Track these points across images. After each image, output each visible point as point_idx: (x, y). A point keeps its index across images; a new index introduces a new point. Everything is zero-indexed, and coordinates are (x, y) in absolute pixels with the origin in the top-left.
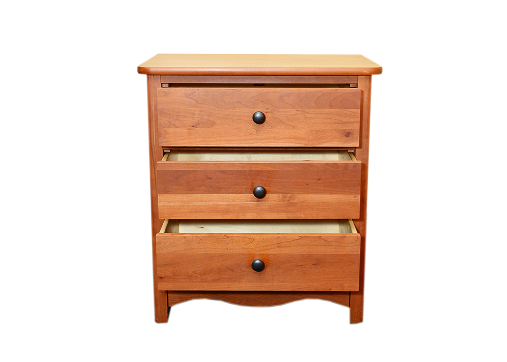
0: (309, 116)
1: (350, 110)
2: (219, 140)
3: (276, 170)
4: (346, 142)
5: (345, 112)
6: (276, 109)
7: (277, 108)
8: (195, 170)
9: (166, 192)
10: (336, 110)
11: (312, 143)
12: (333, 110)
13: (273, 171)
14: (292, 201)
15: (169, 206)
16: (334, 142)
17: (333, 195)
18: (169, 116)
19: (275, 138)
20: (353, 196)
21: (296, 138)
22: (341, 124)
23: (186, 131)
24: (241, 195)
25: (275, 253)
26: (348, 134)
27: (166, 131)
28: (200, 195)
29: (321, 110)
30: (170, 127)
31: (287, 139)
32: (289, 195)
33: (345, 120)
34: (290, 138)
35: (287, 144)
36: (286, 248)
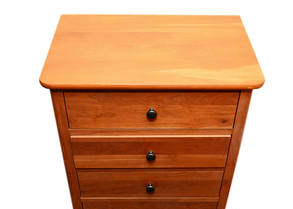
0: (194, 110)
1: (228, 106)
2: (119, 125)
3: (164, 141)
4: (223, 126)
5: (224, 107)
6: (166, 106)
7: (167, 104)
8: (101, 141)
9: (79, 154)
10: (217, 106)
11: (194, 126)
12: (214, 106)
13: (162, 142)
14: (175, 158)
15: (83, 161)
16: (213, 126)
17: (206, 155)
18: (76, 110)
19: (165, 124)
20: (222, 155)
21: (182, 124)
22: (220, 115)
23: (92, 119)
24: (137, 155)
25: (163, 180)
26: (224, 121)
27: (75, 119)
28: (105, 155)
29: (205, 106)
30: (78, 117)
31: (175, 125)
32: (173, 155)
33: (224, 112)
34: (177, 124)
35: (174, 127)
36: (170, 178)
